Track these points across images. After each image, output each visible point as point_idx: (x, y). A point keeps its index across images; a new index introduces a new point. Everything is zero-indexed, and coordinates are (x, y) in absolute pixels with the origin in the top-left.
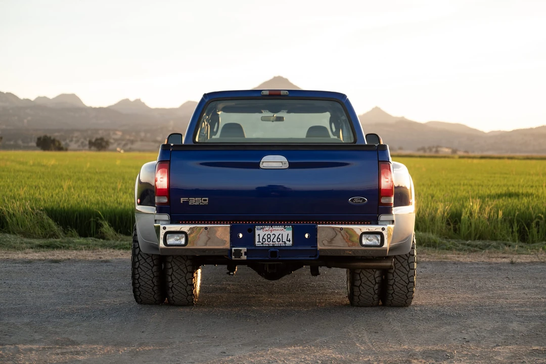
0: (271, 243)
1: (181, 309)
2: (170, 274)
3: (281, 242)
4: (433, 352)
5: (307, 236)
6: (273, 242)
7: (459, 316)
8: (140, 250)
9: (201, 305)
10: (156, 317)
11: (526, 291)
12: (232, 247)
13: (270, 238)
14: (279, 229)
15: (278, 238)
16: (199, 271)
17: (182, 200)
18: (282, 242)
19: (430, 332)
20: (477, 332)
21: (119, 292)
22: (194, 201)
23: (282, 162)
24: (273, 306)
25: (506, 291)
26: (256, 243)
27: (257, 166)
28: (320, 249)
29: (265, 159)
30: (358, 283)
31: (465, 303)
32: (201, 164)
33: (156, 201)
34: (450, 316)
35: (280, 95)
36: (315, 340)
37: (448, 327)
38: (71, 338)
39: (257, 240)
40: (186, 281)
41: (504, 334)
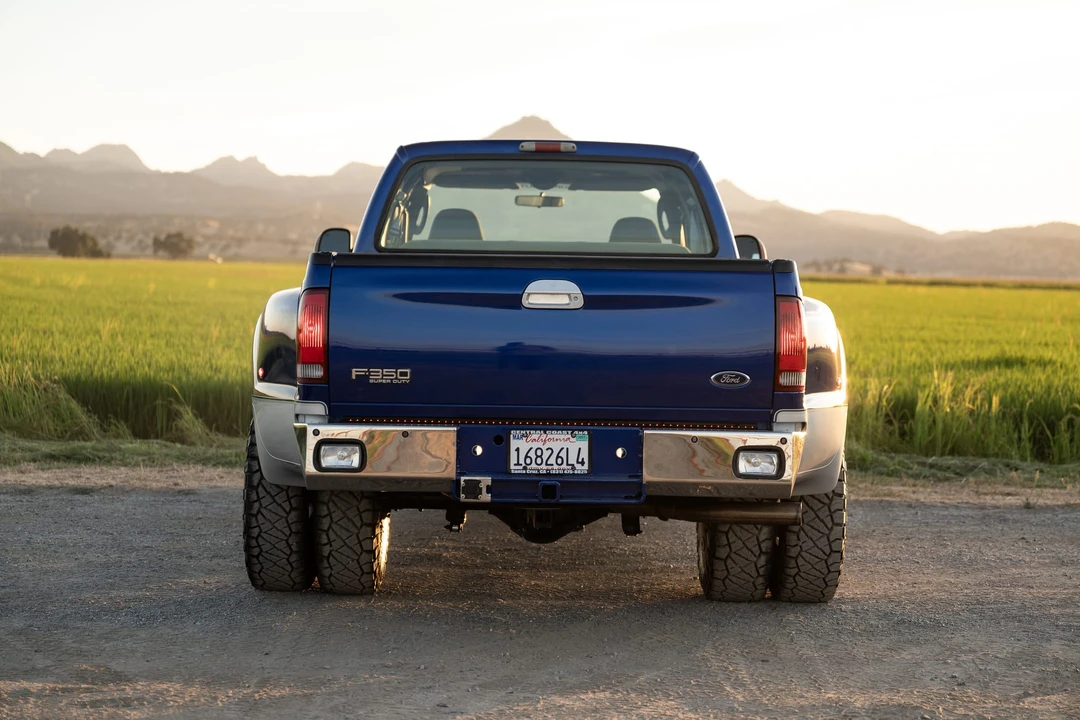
0: (544, 466)
1: (349, 603)
2: (326, 527)
3: (564, 466)
4: (893, 709)
5: (619, 453)
6: (547, 464)
7: (937, 625)
8: (262, 477)
9: (388, 593)
10: (295, 619)
11: (1069, 571)
12: (460, 474)
13: (541, 457)
14: (562, 437)
15: (558, 457)
16: (386, 522)
17: (355, 372)
18: (568, 464)
19: (879, 660)
20: (978, 662)
21: (216, 561)
22: (380, 375)
23: (569, 295)
24: (541, 598)
25: (1027, 570)
26: (512, 467)
27: (515, 302)
28: (648, 482)
29: (533, 287)
30: (723, 553)
31: (944, 596)
32: (396, 296)
33: (299, 375)
34: (917, 625)
35: (558, 152)
36: (636, 676)
37: (915, 650)
38: (115, 666)
39: (513, 460)
40: (360, 543)
41: (1037, 668)
